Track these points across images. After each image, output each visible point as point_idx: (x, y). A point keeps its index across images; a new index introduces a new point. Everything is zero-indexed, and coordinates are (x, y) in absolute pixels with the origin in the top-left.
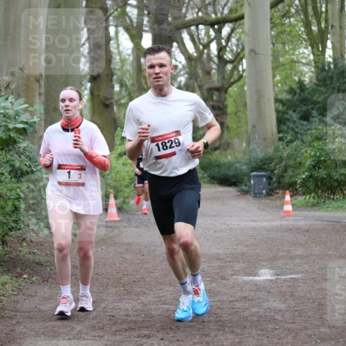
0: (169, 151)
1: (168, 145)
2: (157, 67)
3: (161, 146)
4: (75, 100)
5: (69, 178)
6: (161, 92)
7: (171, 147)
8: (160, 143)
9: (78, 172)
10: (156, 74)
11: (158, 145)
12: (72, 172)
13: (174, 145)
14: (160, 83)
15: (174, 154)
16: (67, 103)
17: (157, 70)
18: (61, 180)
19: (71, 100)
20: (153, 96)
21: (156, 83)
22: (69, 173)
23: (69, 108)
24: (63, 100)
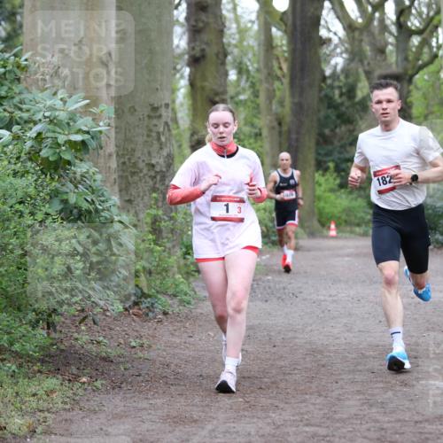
0: (389, 186)
1: (388, 179)
2: (384, 103)
3: (381, 181)
4: (229, 124)
6: (387, 127)
7: (390, 182)
10: (383, 109)
11: (379, 179)
14: (387, 119)
15: (394, 188)
17: (385, 105)
19: (226, 125)
21: (384, 119)
22: (227, 206)
24: (216, 125)
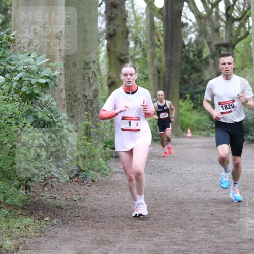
0: (228, 110)
2: (227, 64)
3: (224, 107)
4: (133, 74)
6: (227, 78)
7: (229, 108)
8: (223, 106)
10: (226, 68)
11: (222, 107)
13: (231, 107)
14: (228, 73)
15: (231, 112)
16: (129, 77)
17: (227, 66)
20: (222, 79)
21: (226, 73)
23: (130, 80)
24: (126, 75)
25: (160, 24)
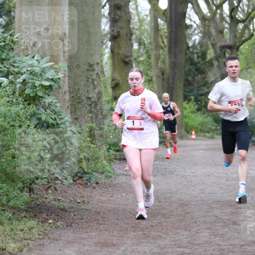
2: (234, 67)
4: (139, 79)
5: (133, 125)
8: (233, 104)
9: (139, 121)
10: (234, 70)
12: (135, 121)
13: (240, 106)
14: (235, 76)
16: (135, 81)
18: (129, 127)
19: (137, 79)
22: (133, 122)
23: (136, 85)
24: (132, 79)
25: (164, 26)
